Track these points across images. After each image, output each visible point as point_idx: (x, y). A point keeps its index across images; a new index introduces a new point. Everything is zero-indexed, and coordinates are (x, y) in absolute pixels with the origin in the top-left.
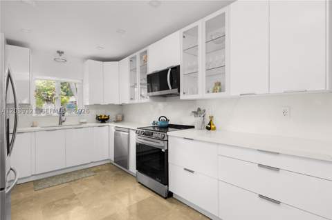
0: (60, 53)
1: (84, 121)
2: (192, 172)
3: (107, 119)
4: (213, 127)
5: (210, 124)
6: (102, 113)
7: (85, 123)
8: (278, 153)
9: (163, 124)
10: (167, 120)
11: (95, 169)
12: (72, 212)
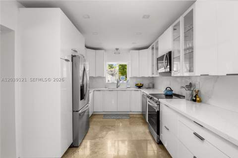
0: (117, 49)
1: (129, 86)
2: (168, 129)
3: (142, 86)
4: (198, 99)
5: (195, 97)
6: (139, 82)
7: (129, 88)
8: (202, 126)
9: (169, 93)
10: (171, 90)
11: (132, 116)
12: (110, 132)
